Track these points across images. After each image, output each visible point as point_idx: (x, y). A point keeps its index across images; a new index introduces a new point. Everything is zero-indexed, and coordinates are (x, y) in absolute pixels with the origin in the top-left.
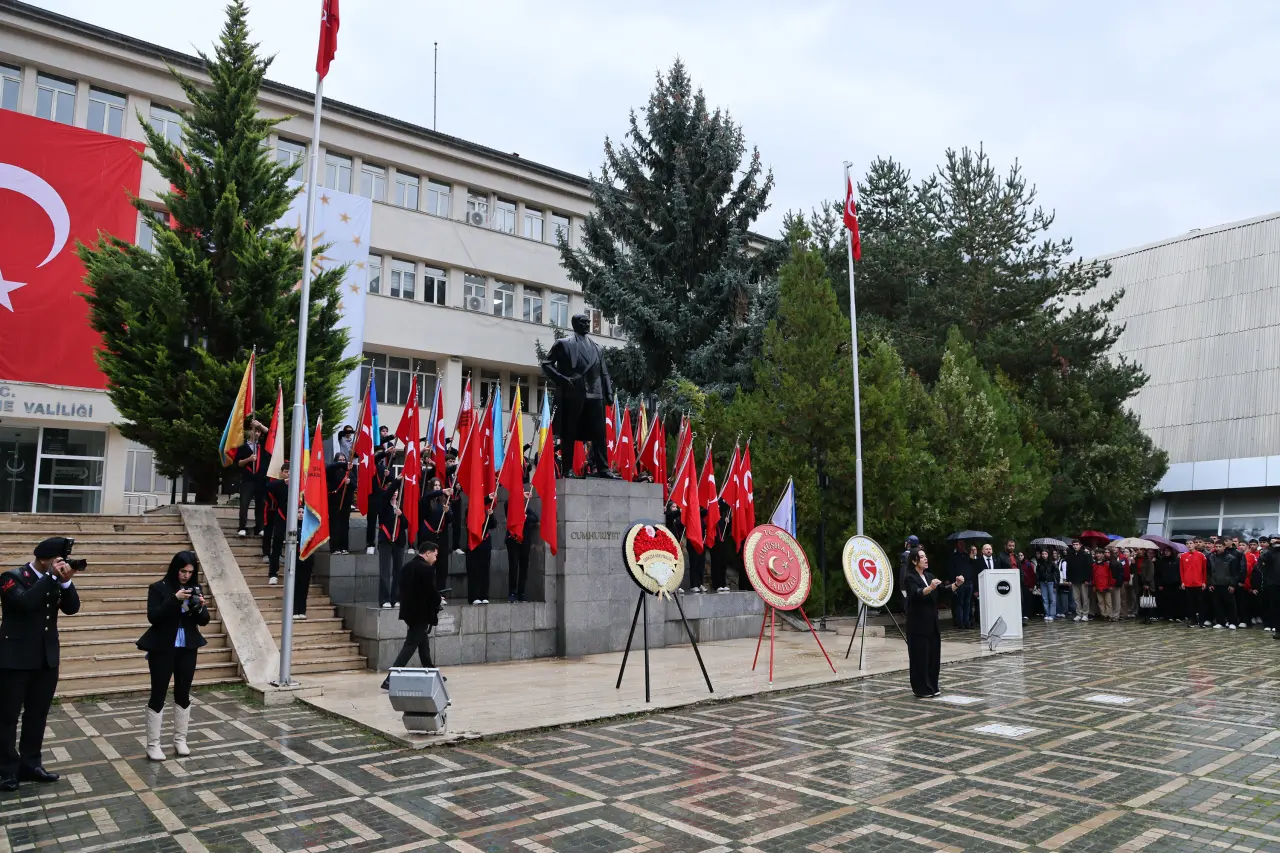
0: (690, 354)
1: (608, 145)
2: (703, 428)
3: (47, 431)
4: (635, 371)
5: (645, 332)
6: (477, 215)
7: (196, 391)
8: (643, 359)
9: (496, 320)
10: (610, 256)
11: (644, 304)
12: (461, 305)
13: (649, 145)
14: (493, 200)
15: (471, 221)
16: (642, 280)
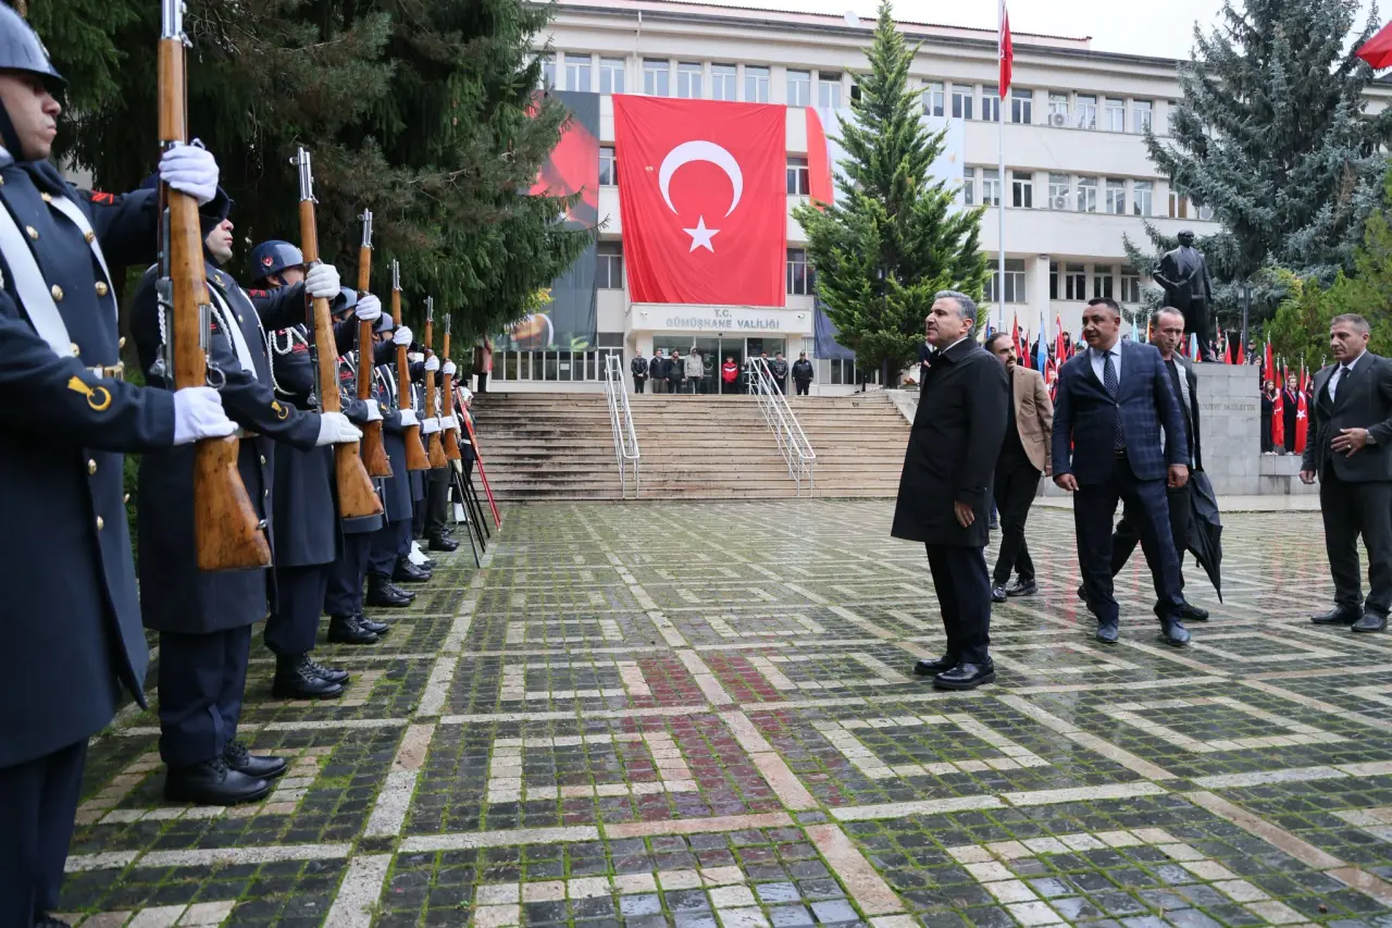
0: (1288, 238)
1: (1197, 29)
2: (1300, 312)
3: (750, 340)
4: (1228, 260)
5: (1241, 222)
6: (1059, 116)
7: (892, 309)
8: (1236, 247)
9: (1081, 216)
10: (1201, 146)
11: (1239, 194)
12: (1046, 205)
13: (1242, 21)
14: (1074, 98)
15: (1053, 123)
16: (1236, 168)
